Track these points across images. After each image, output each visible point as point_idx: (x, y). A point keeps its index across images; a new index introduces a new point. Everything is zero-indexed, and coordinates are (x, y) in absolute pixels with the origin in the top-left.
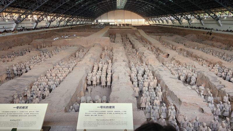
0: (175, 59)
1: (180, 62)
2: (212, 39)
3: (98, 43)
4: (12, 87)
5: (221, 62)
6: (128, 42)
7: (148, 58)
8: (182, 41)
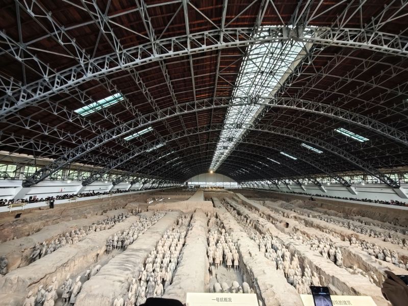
0: (298, 230)
1: (307, 234)
2: (321, 206)
3: (199, 207)
4: (125, 266)
5: (356, 235)
6: (230, 207)
7: (267, 227)
8: (289, 207)
